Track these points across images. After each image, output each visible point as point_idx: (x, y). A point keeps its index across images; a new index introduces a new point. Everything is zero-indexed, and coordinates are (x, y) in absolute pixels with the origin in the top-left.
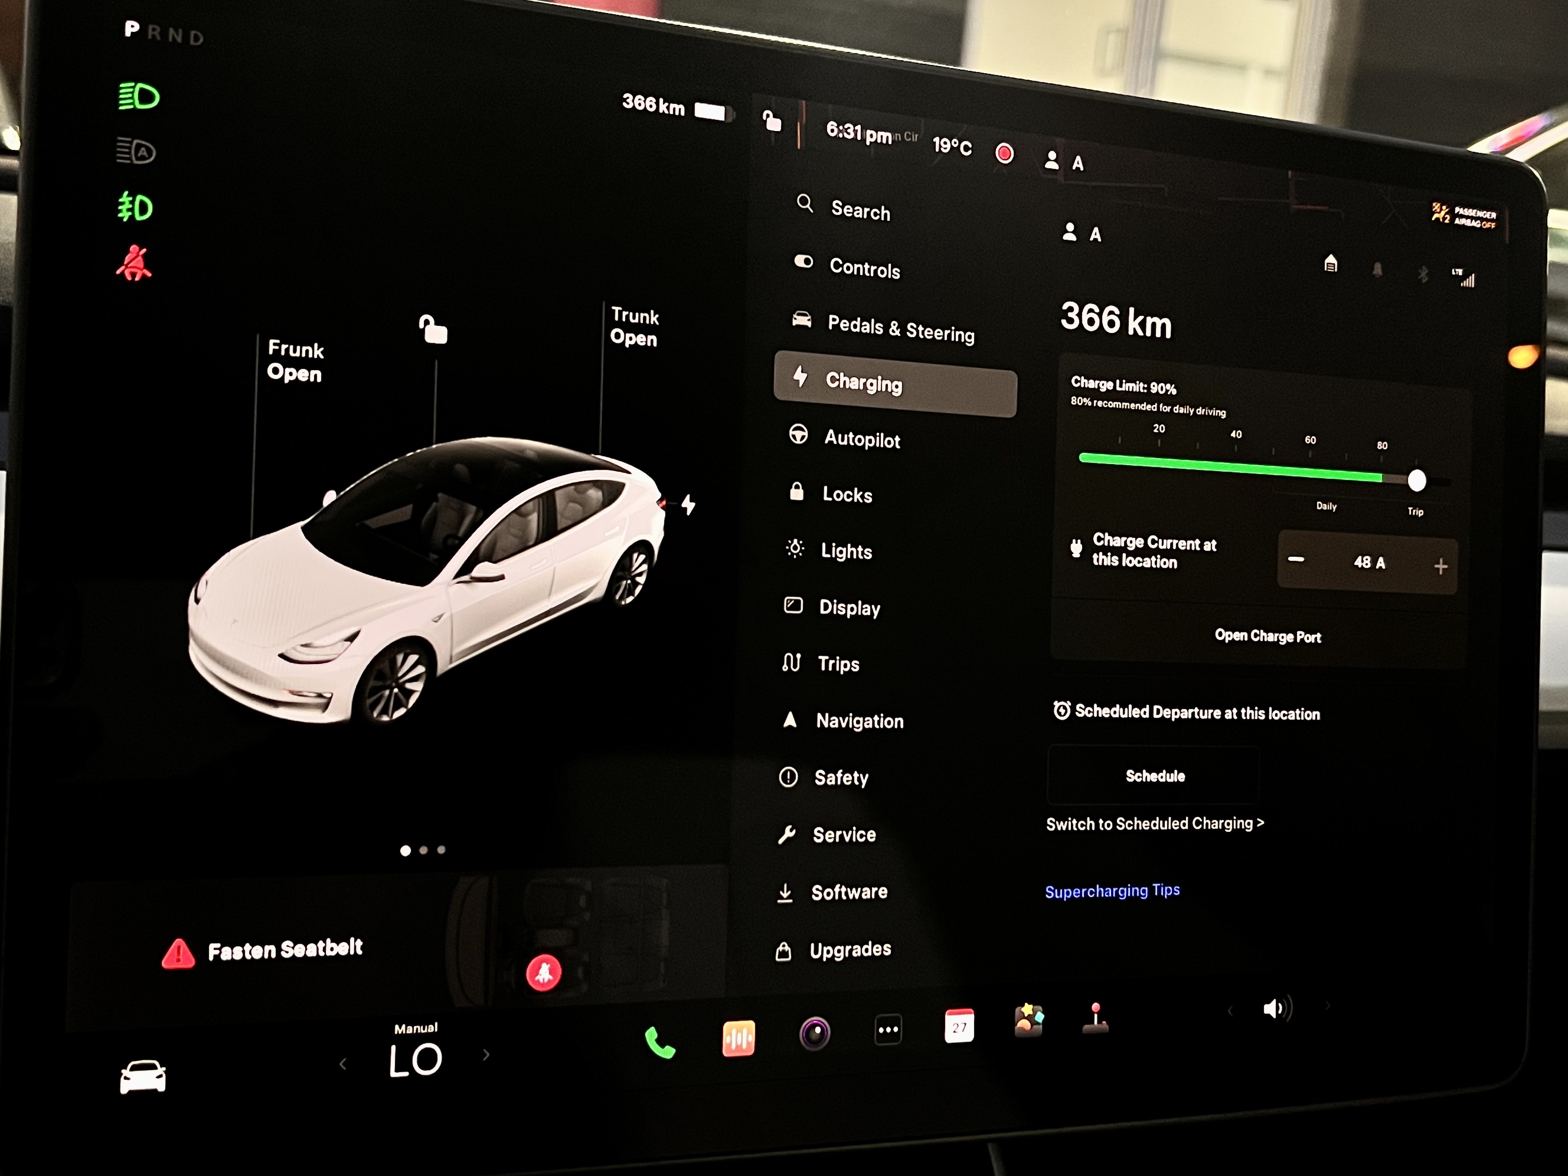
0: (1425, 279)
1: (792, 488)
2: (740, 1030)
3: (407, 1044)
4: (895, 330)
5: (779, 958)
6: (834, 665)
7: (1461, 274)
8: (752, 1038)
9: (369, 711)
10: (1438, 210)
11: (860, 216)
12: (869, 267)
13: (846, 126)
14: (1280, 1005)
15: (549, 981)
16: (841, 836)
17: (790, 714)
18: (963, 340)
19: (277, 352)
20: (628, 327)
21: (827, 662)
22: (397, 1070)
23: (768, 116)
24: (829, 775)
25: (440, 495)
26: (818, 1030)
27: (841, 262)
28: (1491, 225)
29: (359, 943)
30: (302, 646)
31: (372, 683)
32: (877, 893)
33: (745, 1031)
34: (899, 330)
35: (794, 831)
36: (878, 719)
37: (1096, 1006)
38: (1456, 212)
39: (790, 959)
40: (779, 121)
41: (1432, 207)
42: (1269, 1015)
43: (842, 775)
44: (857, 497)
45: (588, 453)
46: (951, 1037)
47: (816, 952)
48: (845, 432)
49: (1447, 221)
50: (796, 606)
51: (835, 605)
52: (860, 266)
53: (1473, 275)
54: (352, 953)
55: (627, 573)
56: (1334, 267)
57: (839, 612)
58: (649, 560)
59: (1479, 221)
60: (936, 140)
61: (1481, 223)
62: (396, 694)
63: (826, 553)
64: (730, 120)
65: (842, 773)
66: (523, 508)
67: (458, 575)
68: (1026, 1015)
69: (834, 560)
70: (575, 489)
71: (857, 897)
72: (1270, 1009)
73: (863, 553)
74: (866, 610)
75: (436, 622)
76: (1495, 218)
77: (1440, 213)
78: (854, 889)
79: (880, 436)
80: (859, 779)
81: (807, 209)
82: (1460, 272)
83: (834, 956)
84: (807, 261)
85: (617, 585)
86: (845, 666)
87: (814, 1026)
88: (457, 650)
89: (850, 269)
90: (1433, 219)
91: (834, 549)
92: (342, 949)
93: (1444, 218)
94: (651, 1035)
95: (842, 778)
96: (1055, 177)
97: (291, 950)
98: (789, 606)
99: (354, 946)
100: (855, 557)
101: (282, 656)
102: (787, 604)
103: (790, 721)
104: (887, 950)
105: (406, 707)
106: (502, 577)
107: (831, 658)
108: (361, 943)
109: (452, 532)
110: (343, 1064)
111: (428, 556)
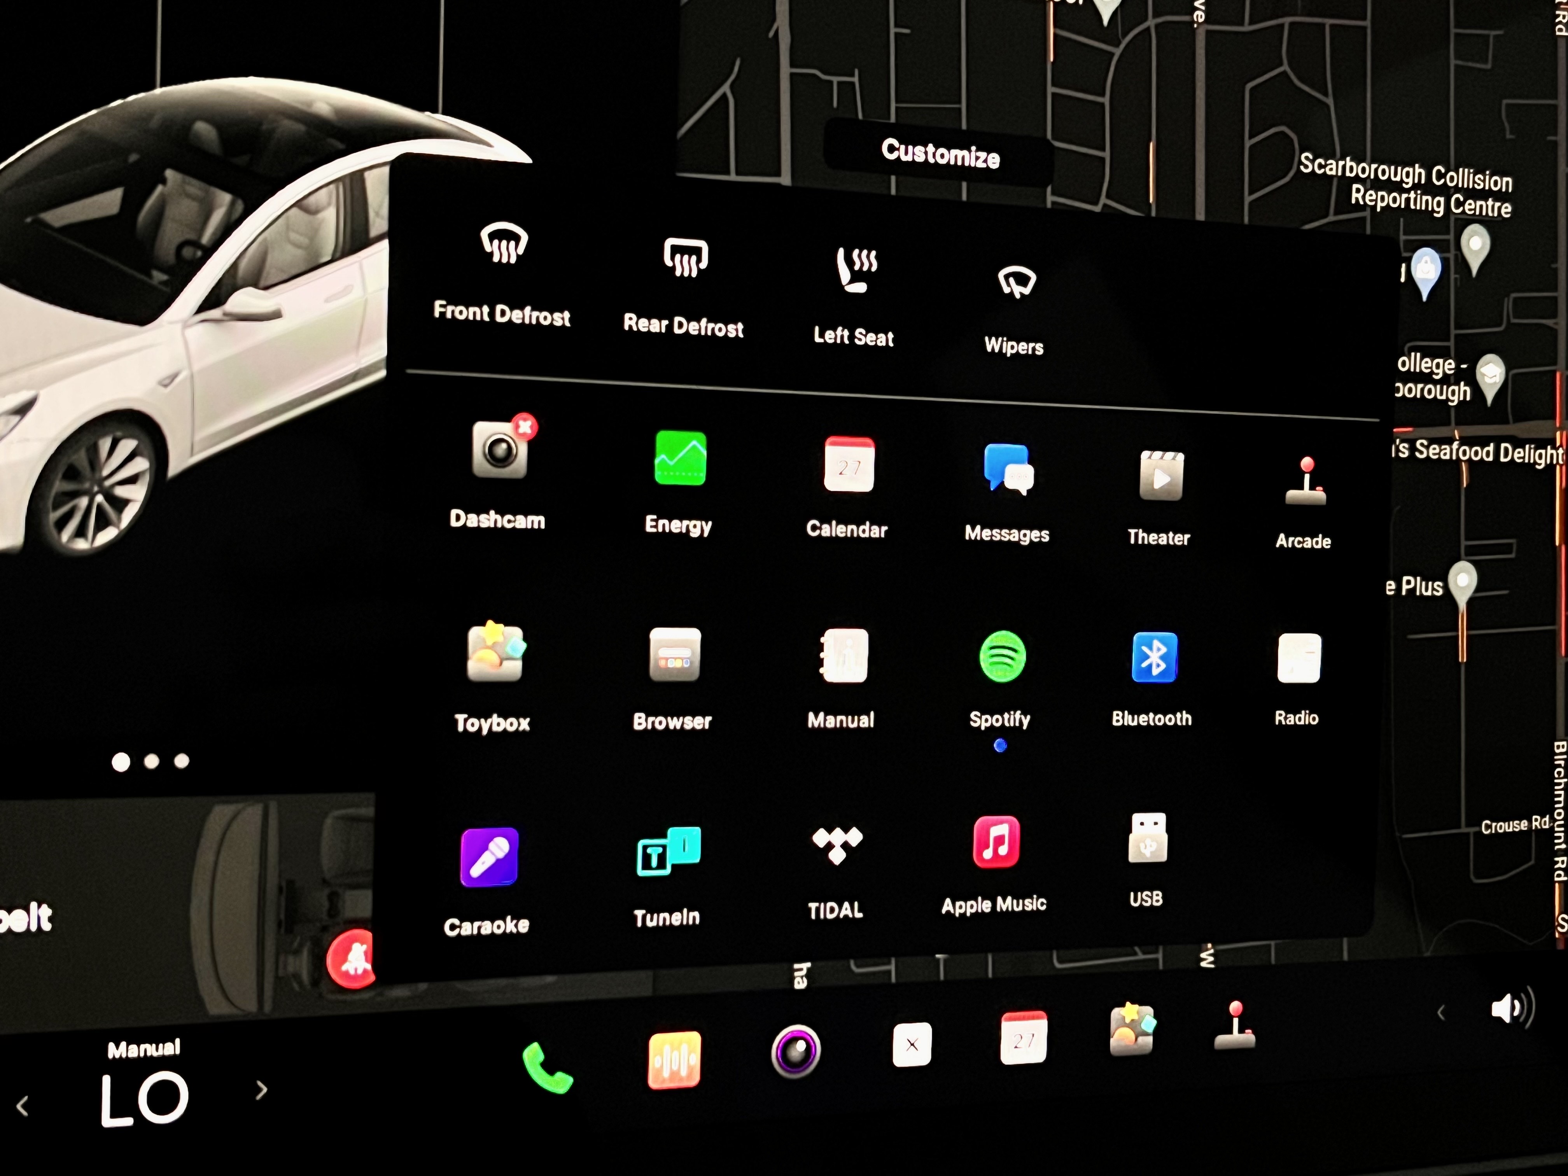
2: (674, 1048)
3: (130, 1073)
9: (54, 532)
22: (113, 1115)
25: (169, 173)
26: (801, 1046)
29: (46, 911)
31: (59, 485)
33: (684, 1048)
37: (1235, 1006)
42: (1499, 1019)
45: (421, 108)
46: (1010, 1056)
54: (34, 928)
62: (99, 506)
66: (312, 199)
67: (202, 309)
68: (1128, 1021)
72: (1502, 1009)
75: (166, 386)
87: (792, 1040)
88: (203, 433)
105: (118, 527)
106: (276, 315)
109: (192, 236)
110: (23, 1106)
111: (150, 276)
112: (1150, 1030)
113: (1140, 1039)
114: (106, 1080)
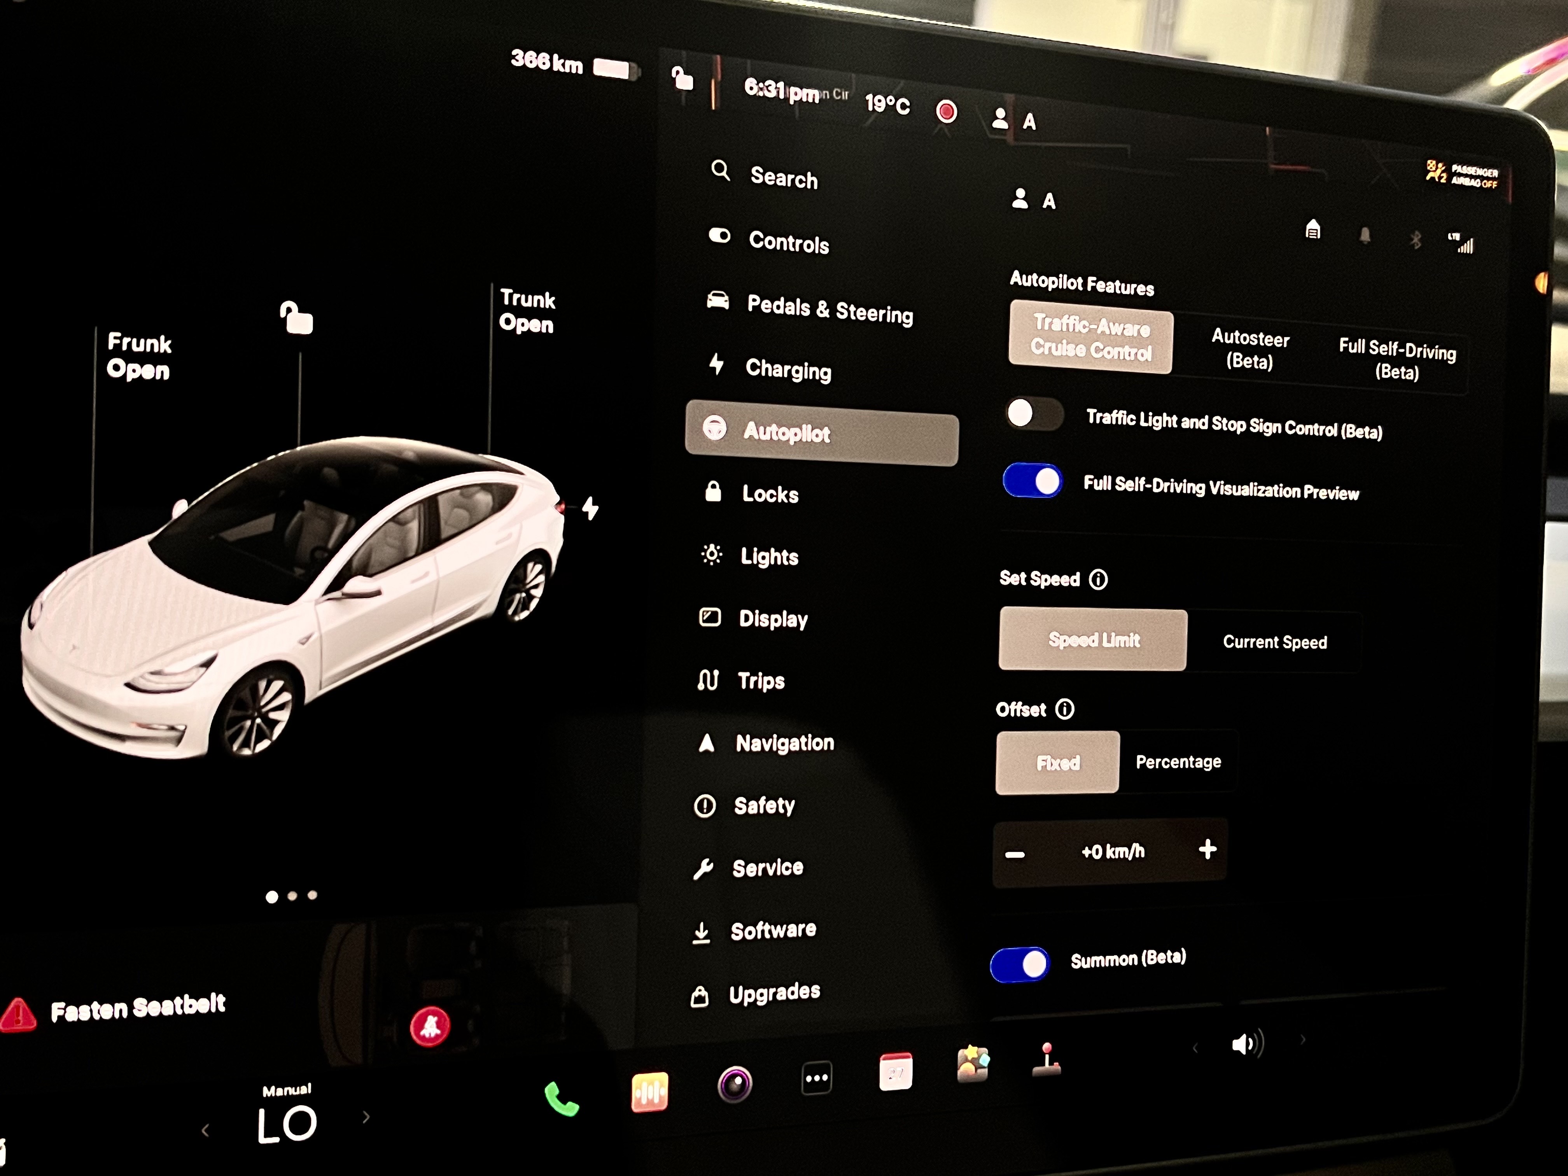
0: (1417, 245)
1: (707, 487)
2: (651, 1083)
3: (277, 1107)
4: (823, 311)
5: (695, 1004)
6: (756, 683)
7: (1458, 239)
8: (665, 1092)
9: (229, 745)
10: (1434, 169)
11: (784, 184)
12: (794, 241)
13: (767, 83)
14: (1250, 1040)
15: (437, 1036)
16: (765, 870)
17: (707, 737)
18: (900, 321)
19: (118, 347)
20: (520, 312)
21: (748, 679)
22: (266, 1136)
23: (678, 73)
24: (750, 803)
25: (306, 503)
26: (738, 1081)
27: (762, 236)
28: (1492, 184)
29: (222, 999)
30: (152, 673)
31: (231, 713)
32: (804, 930)
33: (657, 1084)
34: (828, 310)
35: (712, 865)
36: (806, 740)
37: (1047, 1046)
38: (1453, 171)
39: (707, 1004)
40: (690, 79)
41: (1426, 165)
42: (1238, 1052)
43: (765, 803)
44: (782, 496)
45: (475, 453)
46: (887, 1083)
47: (736, 996)
48: (767, 424)
49: (1443, 181)
50: (713, 618)
51: (757, 616)
52: (784, 239)
53: (1472, 240)
54: (213, 1010)
55: (521, 585)
56: (1317, 233)
57: (762, 624)
58: (546, 570)
59: (1478, 180)
60: (869, 97)
61: (1481, 182)
62: (258, 725)
63: (747, 559)
64: (634, 79)
66: (401, 516)
67: (327, 592)
68: (970, 1058)
69: (755, 567)
70: (461, 494)
71: (782, 936)
72: (1240, 1045)
73: (788, 559)
74: (792, 621)
75: (303, 644)
76: (1497, 176)
77: (1435, 171)
78: (779, 927)
79: (807, 429)
80: (784, 807)
81: (723, 177)
82: (1457, 236)
83: (756, 1000)
84: (723, 236)
85: (509, 599)
86: (769, 683)
87: (733, 1076)
88: (327, 675)
89: (772, 243)
90: (1428, 178)
91: (755, 554)
92: (202, 1006)
93: (1440, 178)
94: (552, 1091)
95: (765, 806)
96: (1003, 137)
97: (143, 1007)
98: (705, 618)
99: (217, 1002)
100: (779, 562)
101: (128, 685)
102: (703, 616)
103: (707, 744)
104: (816, 992)
105: (271, 740)
106: (378, 593)
107: (752, 674)
108: (224, 999)
109: (320, 543)
110: (206, 1131)
111: (294, 572)
112: (986, 1065)
113: (979, 1071)
114: (262, 1112)
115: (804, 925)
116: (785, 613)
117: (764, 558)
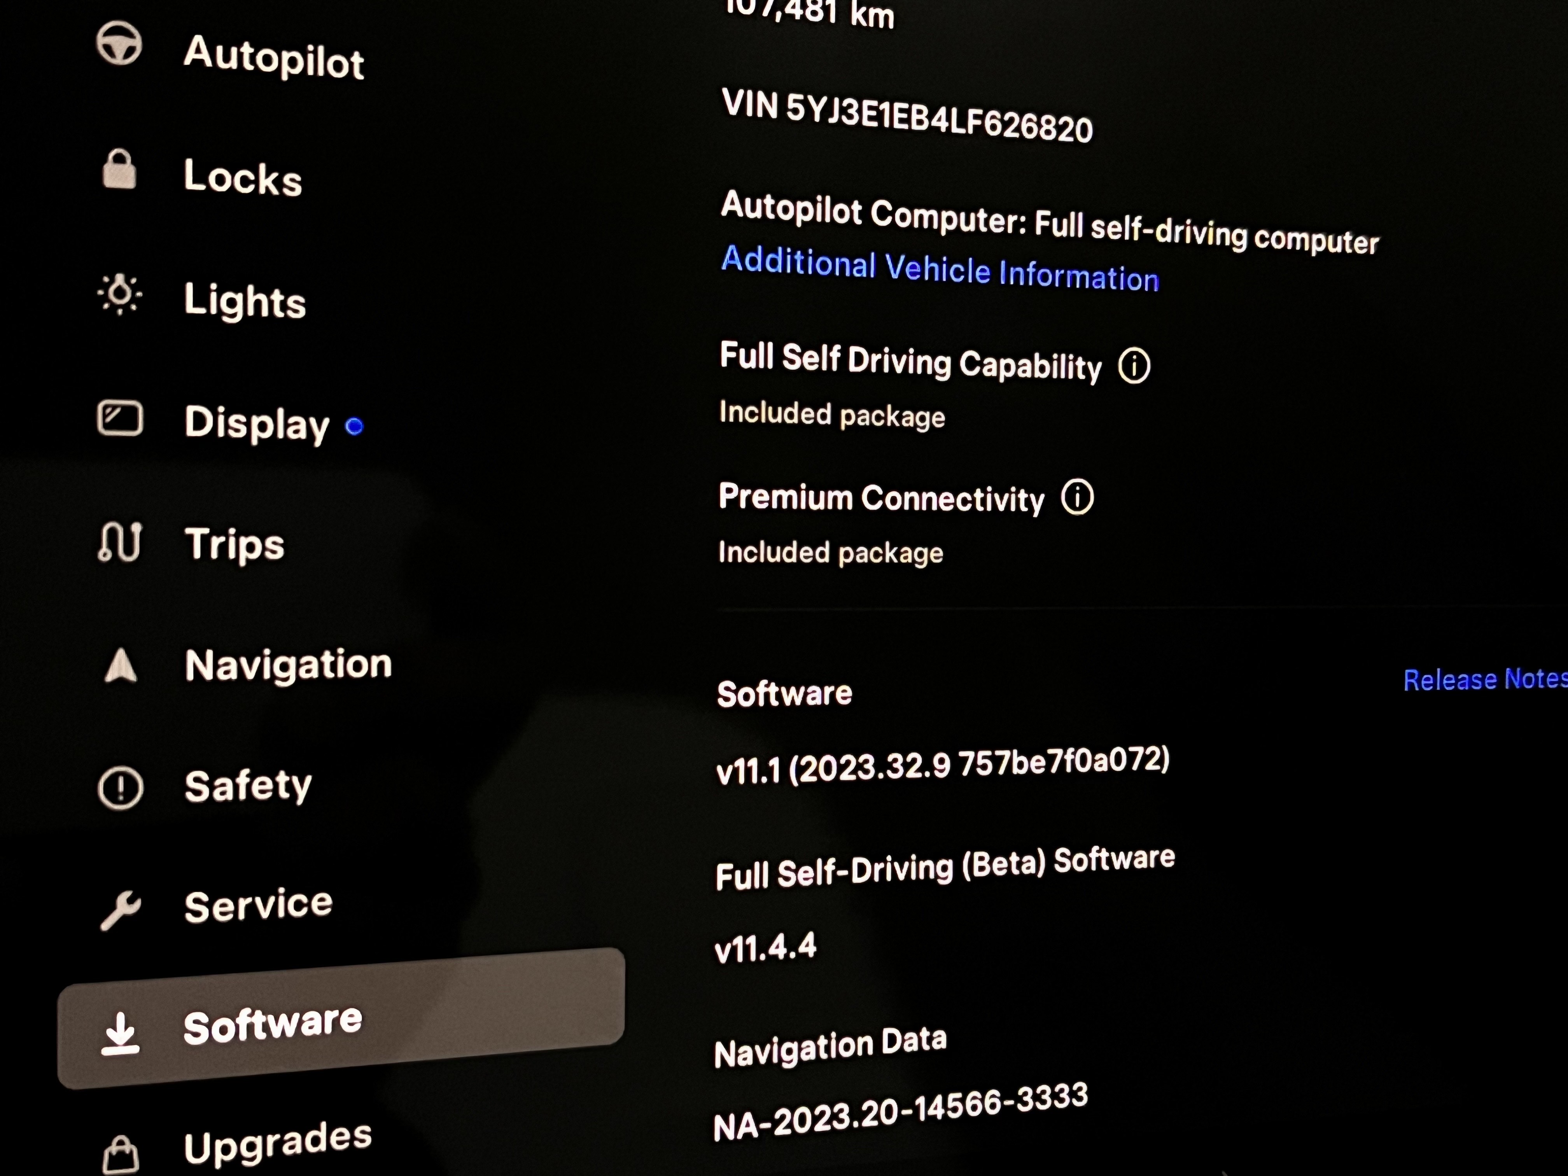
1: (105, 161)
5: (109, 1168)
6: (223, 548)
16: (251, 909)
17: (121, 654)
21: (206, 541)
24: (218, 782)
32: (336, 1021)
35: (138, 904)
36: (333, 658)
39: (136, 1167)
43: (248, 780)
44: (266, 183)
47: (198, 1152)
48: (232, 41)
50: (127, 419)
51: (221, 419)
57: (232, 433)
63: (197, 304)
65: (248, 776)
69: (215, 321)
71: (289, 1033)
73: (284, 306)
74: (297, 428)
78: (283, 1017)
79: (315, 52)
80: (289, 787)
83: (239, 1157)
86: (251, 548)
91: (213, 296)
95: (249, 786)
98: (108, 419)
100: (265, 313)
102: (105, 416)
103: (121, 668)
104: (363, 1137)
107: (215, 532)
115: (336, 1013)
116: (281, 412)
117: (232, 303)
